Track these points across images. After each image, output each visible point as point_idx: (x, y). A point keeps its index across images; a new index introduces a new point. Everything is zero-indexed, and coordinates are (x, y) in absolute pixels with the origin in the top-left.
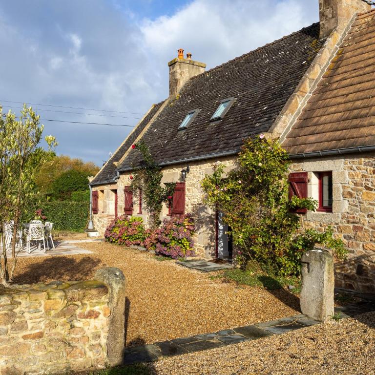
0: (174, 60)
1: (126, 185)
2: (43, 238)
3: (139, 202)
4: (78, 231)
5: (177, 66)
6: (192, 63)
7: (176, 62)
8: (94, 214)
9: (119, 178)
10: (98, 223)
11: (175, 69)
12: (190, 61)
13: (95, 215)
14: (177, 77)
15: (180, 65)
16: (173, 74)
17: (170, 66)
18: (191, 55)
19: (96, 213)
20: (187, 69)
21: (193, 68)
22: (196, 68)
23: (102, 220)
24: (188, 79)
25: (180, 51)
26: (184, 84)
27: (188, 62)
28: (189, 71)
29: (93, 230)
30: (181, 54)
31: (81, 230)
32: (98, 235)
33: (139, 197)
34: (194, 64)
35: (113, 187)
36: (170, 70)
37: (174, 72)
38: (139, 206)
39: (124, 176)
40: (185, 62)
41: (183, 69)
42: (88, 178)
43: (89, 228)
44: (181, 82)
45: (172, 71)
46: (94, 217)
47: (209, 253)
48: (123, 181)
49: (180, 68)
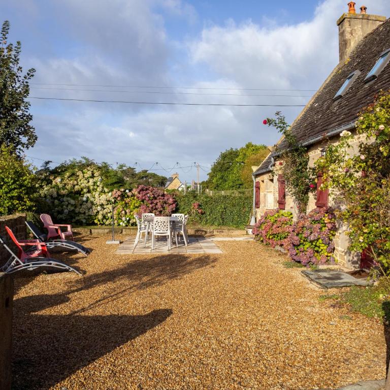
0: (342, 17)
2: (169, 233)
4: (238, 228)
5: (346, 23)
6: (367, 18)
7: (345, 18)
8: (257, 208)
11: (344, 28)
12: (363, 15)
14: (347, 38)
15: (349, 21)
16: (342, 34)
17: (339, 25)
18: (365, 9)
20: (360, 26)
21: (368, 24)
22: (373, 23)
24: (361, 38)
25: (351, 5)
26: (356, 45)
27: (361, 17)
28: (362, 28)
30: (352, 8)
31: (241, 227)
34: (369, 18)
35: (270, 176)
36: (339, 30)
37: (344, 32)
40: (357, 17)
41: (355, 26)
42: (252, 167)
43: (251, 224)
44: (352, 44)
45: (341, 31)
47: (349, 261)
49: (350, 25)
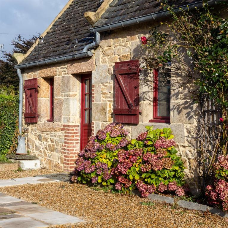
1: (118, 61)
3: (151, 95)
8: (28, 123)
9: (96, 47)
10: (37, 142)
13: (30, 127)
19: (32, 123)
23: (49, 137)
29: (28, 157)
32: (39, 167)
33: (152, 84)
35: (81, 67)
38: (152, 104)
39: (112, 41)
43: (18, 152)
46: (27, 130)
48: (109, 52)
